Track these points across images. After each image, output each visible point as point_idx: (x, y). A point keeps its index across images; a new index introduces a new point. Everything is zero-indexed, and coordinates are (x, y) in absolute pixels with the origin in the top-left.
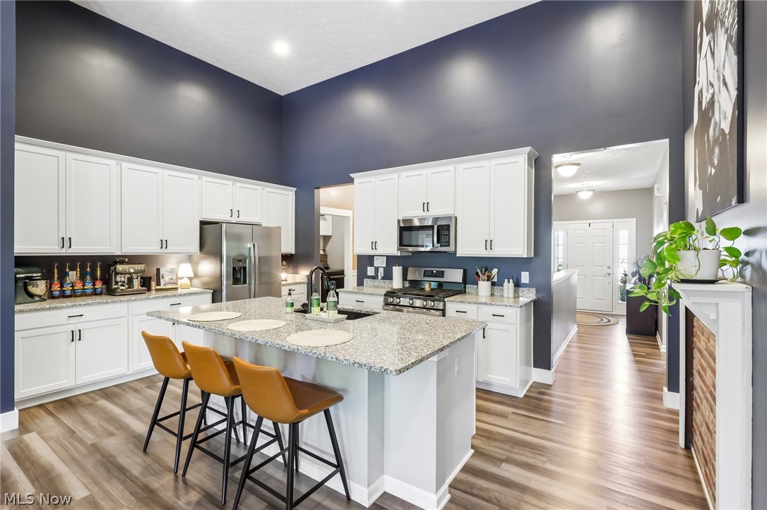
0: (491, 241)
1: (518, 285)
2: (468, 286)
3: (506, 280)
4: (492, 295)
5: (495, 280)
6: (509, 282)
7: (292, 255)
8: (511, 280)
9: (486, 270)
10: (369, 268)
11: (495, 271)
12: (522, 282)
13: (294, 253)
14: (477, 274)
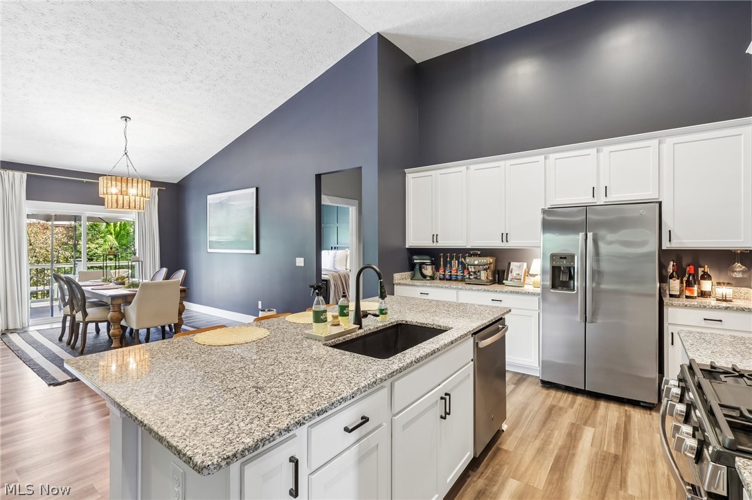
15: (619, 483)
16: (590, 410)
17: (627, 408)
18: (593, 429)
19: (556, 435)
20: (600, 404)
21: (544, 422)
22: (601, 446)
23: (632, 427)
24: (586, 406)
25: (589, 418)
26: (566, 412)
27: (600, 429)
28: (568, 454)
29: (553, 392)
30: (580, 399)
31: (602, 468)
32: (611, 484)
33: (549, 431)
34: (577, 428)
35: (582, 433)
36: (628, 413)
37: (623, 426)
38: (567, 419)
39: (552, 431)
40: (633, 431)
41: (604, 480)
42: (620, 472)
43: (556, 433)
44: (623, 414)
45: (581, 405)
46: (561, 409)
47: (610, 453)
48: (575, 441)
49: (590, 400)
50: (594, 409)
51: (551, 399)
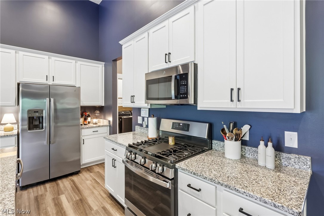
0: (239, 89)
1: (279, 148)
2: (214, 142)
3: (262, 143)
4: (243, 156)
5: (247, 138)
6: (266, 145)
7: (103, 106)
8: (270, 144)
9: (234, 126)
10: (138, 117)
11: (246, 128)
12: (286, 145)
13: (103, 105)
14: (223, 130)
15: (89, 209)
16: (56, 187)
17: (70, 178)
18: (64, 195)
19: (49, 210)
20: (58, 182)
21: (38, 208)
22: (72, 200)
23: (77, 184)
24: (53, 187)
25: (58, 191)
26: (45, 195)
27: (66, 193)
28: (62, 214)
29: (31, 190)
30: (48, 185)
31: (80, 209)
32: (87, 212)
33: (44, 211)
34: (57, 199)
35: (60, 200)
36: (72, 179)
37: (74, 186)
38: (49, 198)
39: (46, 209)
40: (78, 186)
41: (84, 212)
42: (86, 205)
43: (49, 209)
44: (70, 181)
45: (50, 187)
46: (42, 195)
47: (77, 200)
48: (60, 206)
49: (53, 183)
50: (57, 186)
51: (32, 194)
